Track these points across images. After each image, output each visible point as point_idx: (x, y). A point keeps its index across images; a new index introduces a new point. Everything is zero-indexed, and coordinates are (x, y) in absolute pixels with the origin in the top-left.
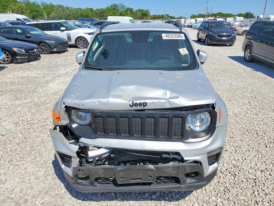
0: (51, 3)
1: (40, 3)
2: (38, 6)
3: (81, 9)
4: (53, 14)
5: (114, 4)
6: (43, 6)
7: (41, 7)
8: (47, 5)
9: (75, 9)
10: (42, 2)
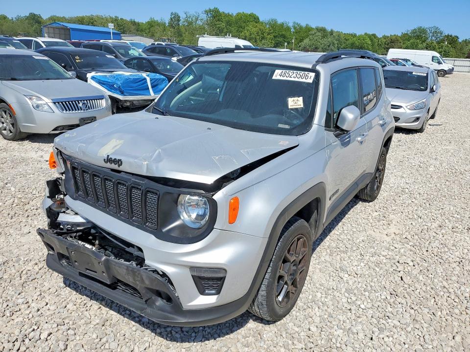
0: (307, 25)
1: (291, 25)
2: (288, 29)
3: (354, 36)
4: (306, 41)
5: (419, 28)
6: (295, 28)
7: (292, 30)
8: (301, 28)
9: (345, 34)
10: (294, 23)
